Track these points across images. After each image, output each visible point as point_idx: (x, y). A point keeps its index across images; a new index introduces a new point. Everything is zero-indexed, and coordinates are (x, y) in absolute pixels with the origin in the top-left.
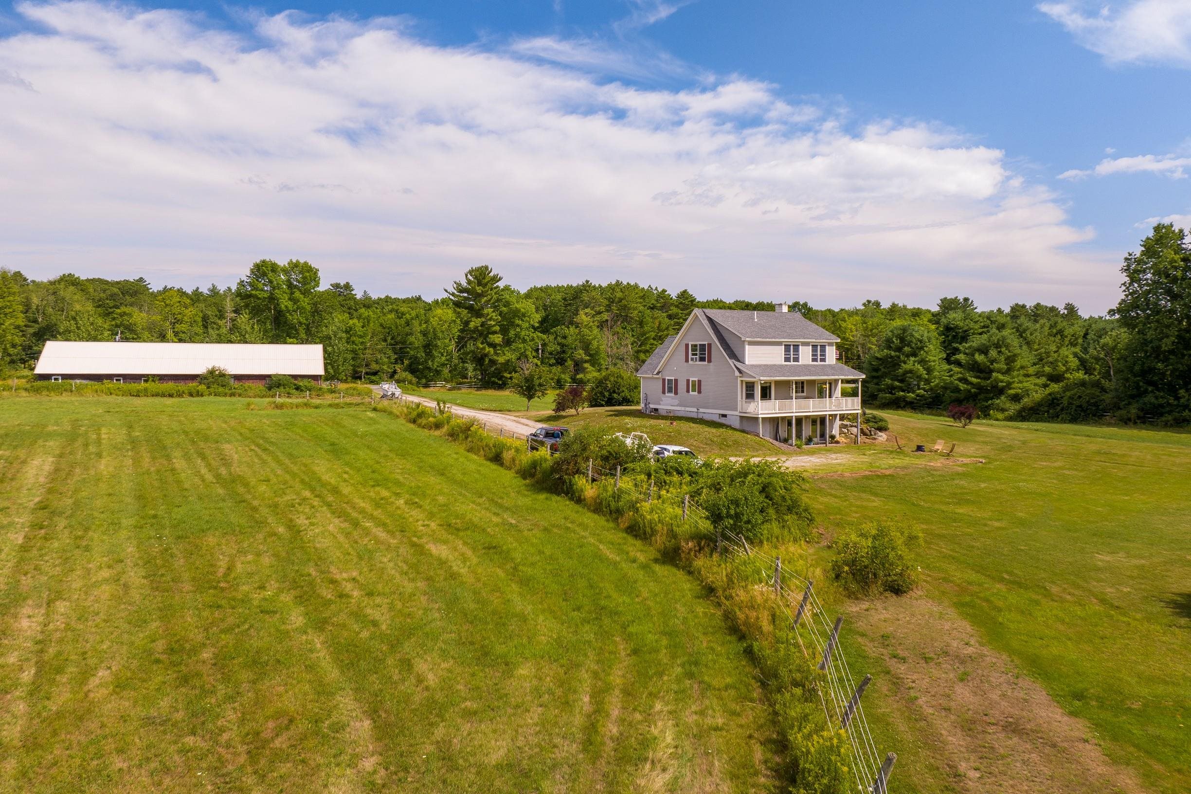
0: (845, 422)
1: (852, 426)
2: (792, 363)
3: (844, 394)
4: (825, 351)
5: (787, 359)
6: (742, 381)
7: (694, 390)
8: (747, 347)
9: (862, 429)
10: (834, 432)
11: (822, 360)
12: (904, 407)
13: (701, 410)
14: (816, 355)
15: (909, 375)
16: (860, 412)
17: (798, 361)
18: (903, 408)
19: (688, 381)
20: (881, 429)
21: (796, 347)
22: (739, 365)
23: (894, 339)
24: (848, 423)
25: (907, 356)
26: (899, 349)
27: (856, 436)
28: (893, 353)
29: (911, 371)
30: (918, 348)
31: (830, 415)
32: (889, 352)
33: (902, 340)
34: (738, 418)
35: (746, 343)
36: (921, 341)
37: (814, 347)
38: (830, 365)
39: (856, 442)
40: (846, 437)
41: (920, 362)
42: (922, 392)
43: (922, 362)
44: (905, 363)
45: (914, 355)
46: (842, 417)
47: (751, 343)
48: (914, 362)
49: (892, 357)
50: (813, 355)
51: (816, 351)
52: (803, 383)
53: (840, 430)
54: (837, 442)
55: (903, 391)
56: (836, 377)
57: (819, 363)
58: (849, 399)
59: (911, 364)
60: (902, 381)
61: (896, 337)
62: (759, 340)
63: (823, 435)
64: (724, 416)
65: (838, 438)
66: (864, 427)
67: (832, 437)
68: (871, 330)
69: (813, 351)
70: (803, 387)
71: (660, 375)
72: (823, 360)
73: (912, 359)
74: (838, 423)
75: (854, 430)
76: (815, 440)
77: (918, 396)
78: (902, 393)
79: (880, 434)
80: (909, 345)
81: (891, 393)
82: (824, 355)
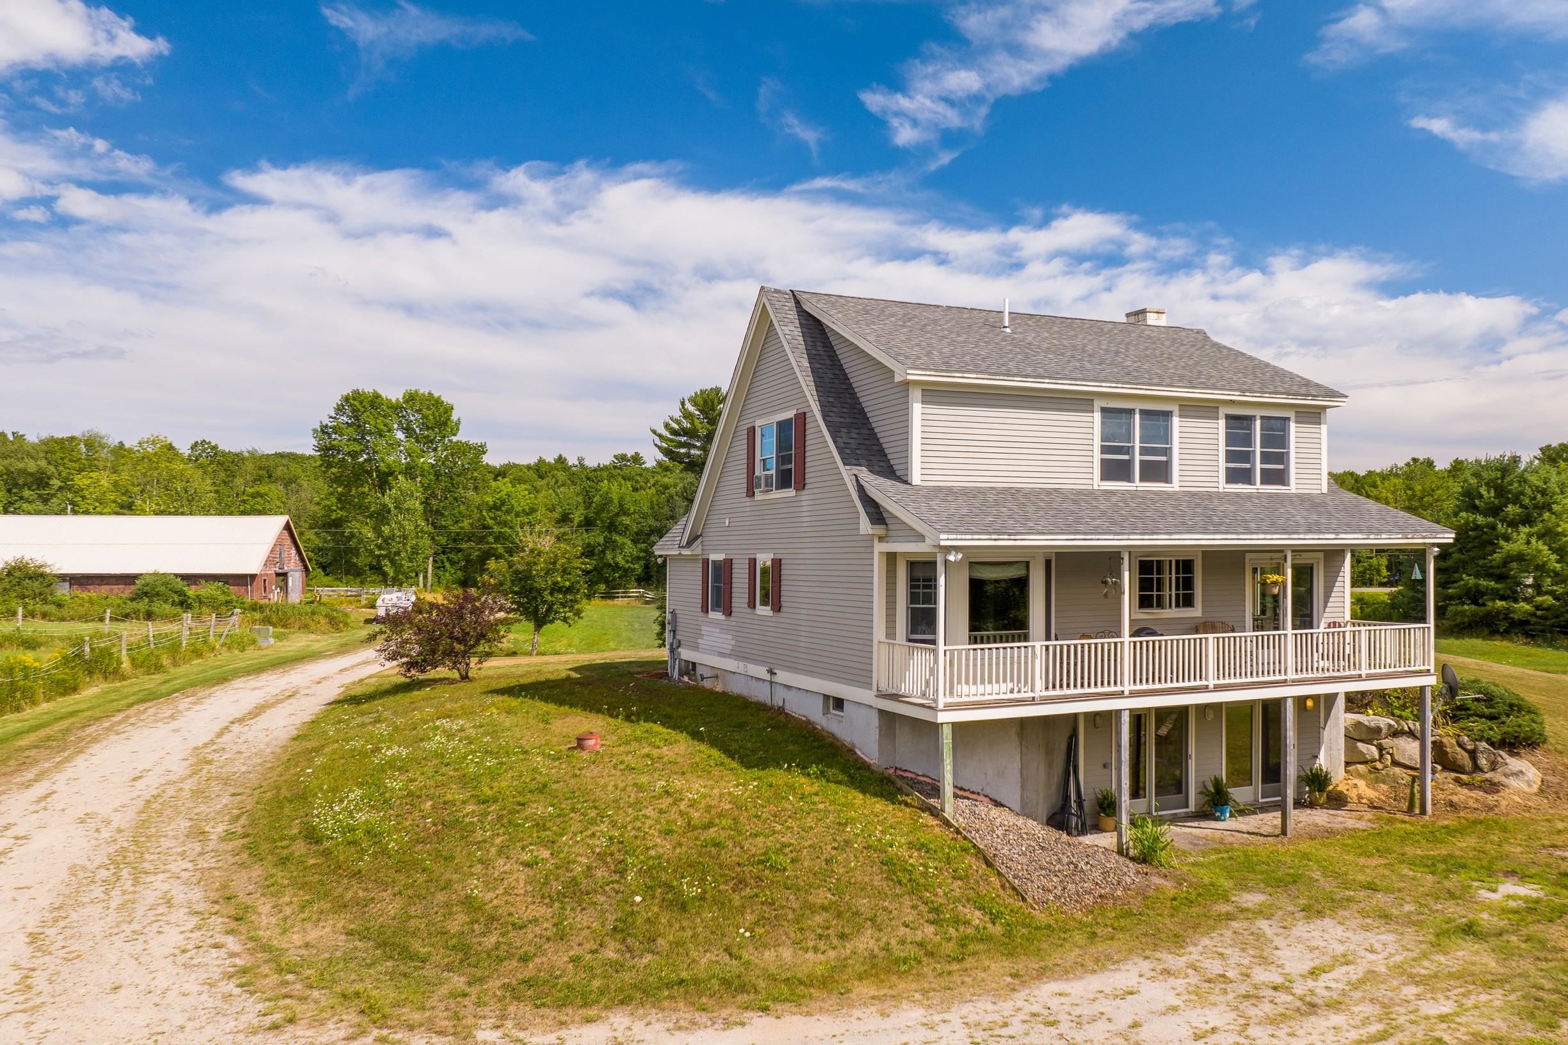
0: (1369, 719)
1: (1396, 734)
2: (1138, 485)
3: (1366, 612)
4: (1283, 441)
5: (1115, 470)
6: (891, 558)
7: (764, 602)
8: (917, 409)
9: (1438, 746)
10: (1323, 761)
11: (1270, 477)
12: (1507, 632)
13: (782, 676)
14: (1247, 457)
15: (1514, 565)
16: (1431, 681)
17: (1167, 479)
18: (1506, 634)
19: (753, 562)
20: (1513, 744)
21: (1157, 419)
22: (877, 485)
23: (1483, 491)
24: (1384, 722)
25: (1514, 524)
26: (1494, 511)
27: (1418, 778)
28: (1480, 520)
29: (1520, 558)
30: (1536, 507)
31: (1301, 701)
32: (1472, 517)
33: (1500, 491)
34: (875, 720)
35: (916, 394)
36: (1543, 493)
37: (1239, 424)
38: (1302, 498)
39: (1414, 805)
40: (1375, 775)
41: (1541, 536)
42: (1548, 600)
43: (1548, 535)
44: (1507, 539)
45: (1527, 520)
46: (1356, 702)
47: (936, 394)
48: (1530, 535)
49: (1477, 527)
50: (1231, 456)
51: (1248, 440)
52: (1186, 566)
53: (1351, 749)
54: (1338, 801)
55: (1503, 598)
56: (1328, 539)
57: (1258, 487)
58: (1388, 633)
59: (1520, 541)
60: (1500, 578)
61: (1487, 484)
62: (972, 379)
63: (1273, 773)
64: (839, 703)
65: (1339, 779)
66: (1448, 734)
67: (1317, 781)
68: (1422, 498)
69: (1230, 440)
70: (1188, 584)
71: (697, 549)
72: (1278, 477)
73: (1525, 530)
74: (1341, 719)
75: (1408, 749)
76: (1241, 794)
77: (1538, 608)
78: (1500, 604)
79: (1514, 764)
80: (1516, 500)
81: (1475, 602)
82: (1282, 458)
